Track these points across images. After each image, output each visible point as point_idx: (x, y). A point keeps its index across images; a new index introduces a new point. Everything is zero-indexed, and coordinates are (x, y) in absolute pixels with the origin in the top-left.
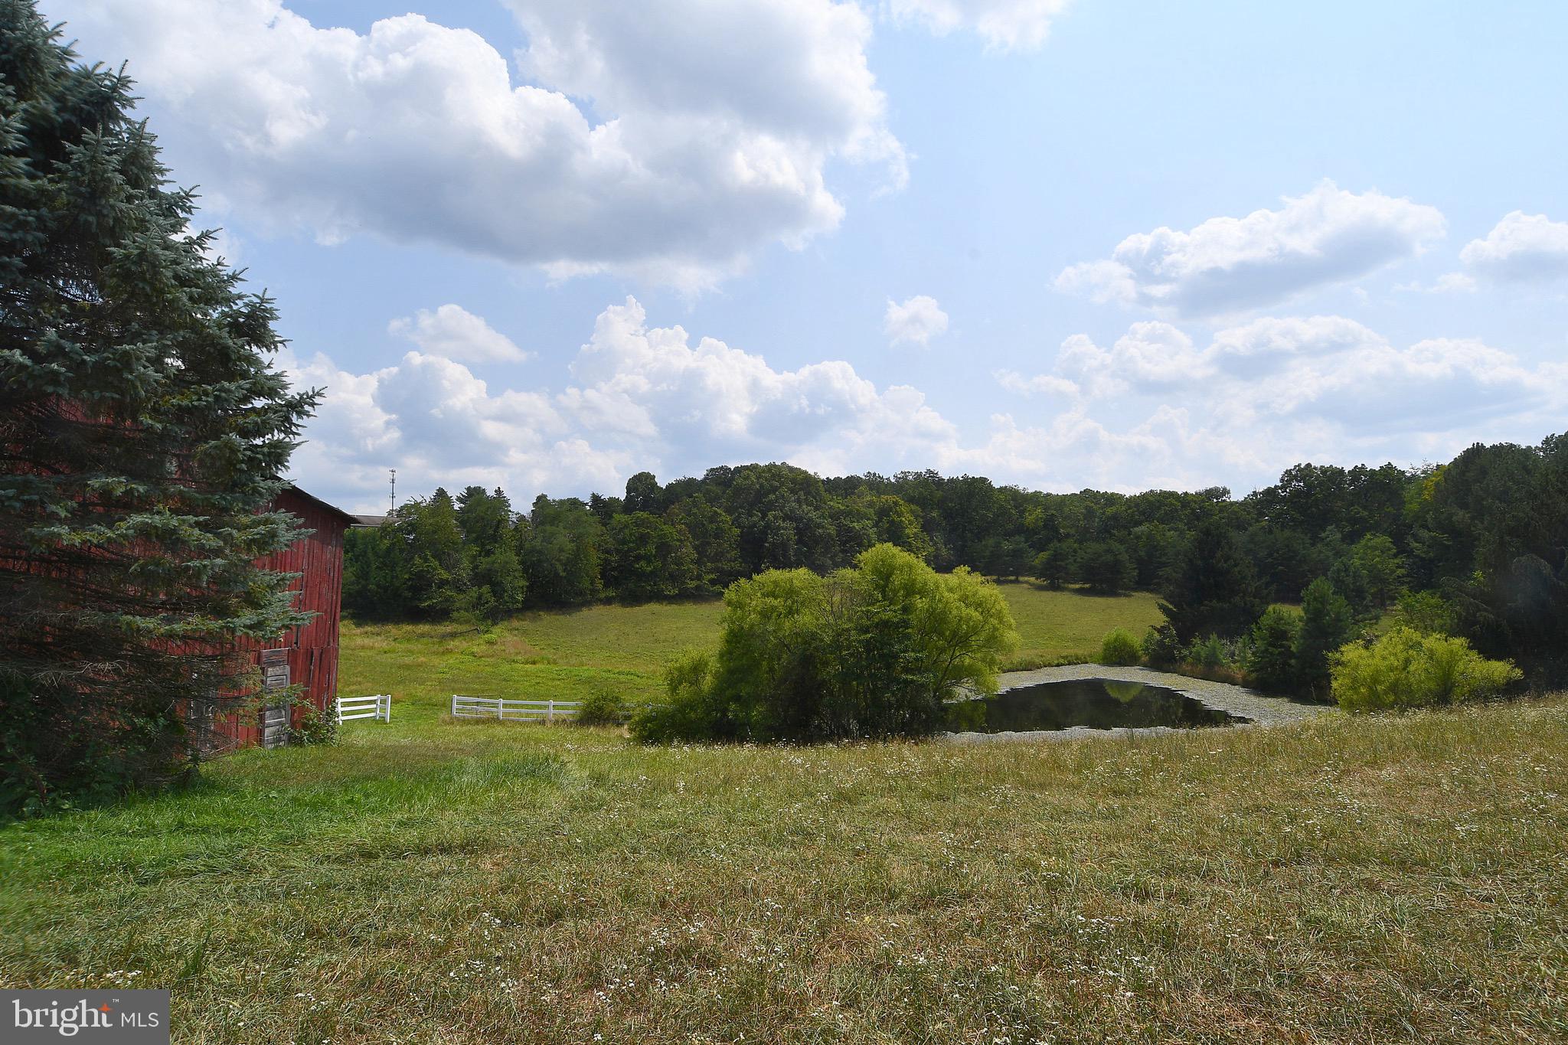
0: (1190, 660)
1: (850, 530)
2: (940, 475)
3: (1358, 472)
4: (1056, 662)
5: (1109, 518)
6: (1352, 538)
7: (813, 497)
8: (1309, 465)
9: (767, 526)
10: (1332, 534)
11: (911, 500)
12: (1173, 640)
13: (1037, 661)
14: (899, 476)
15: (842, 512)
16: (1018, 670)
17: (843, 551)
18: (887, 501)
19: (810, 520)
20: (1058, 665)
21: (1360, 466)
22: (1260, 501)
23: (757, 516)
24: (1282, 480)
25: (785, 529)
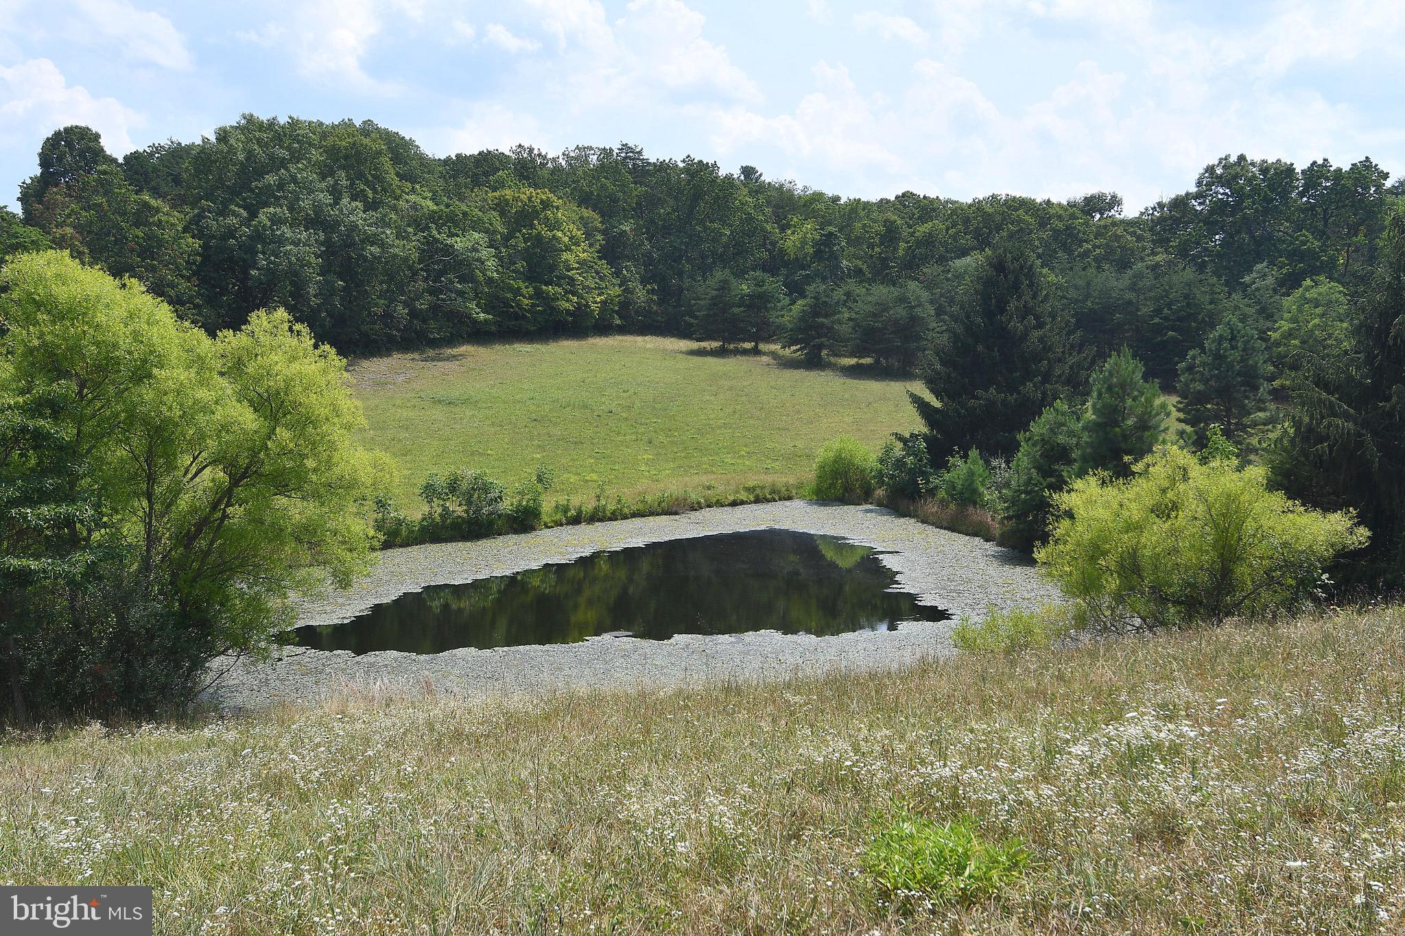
0: (942, 494)
1: (448, 250)
2: (645, 155)
3: (1317, 172)
4: (731, 498)
5: (919, 243)
6: (1290, 283)
7: (367, 183)
8: (1242, 158)
9: (258, 236)
10: (1262, 276)
11: (584, 200)
12: (921, 460)
13: (694, 497)
14: (572, 154)
15: (433, 217)
16: (652, 514)
17: (433, 292)
18: (530, 199)
19: (353, 227)
20: (734, 504)
21: (1320, 162)
22: (1161, 220)
23: (236, 215)
24: (1199, 184)
25: (296, 243)
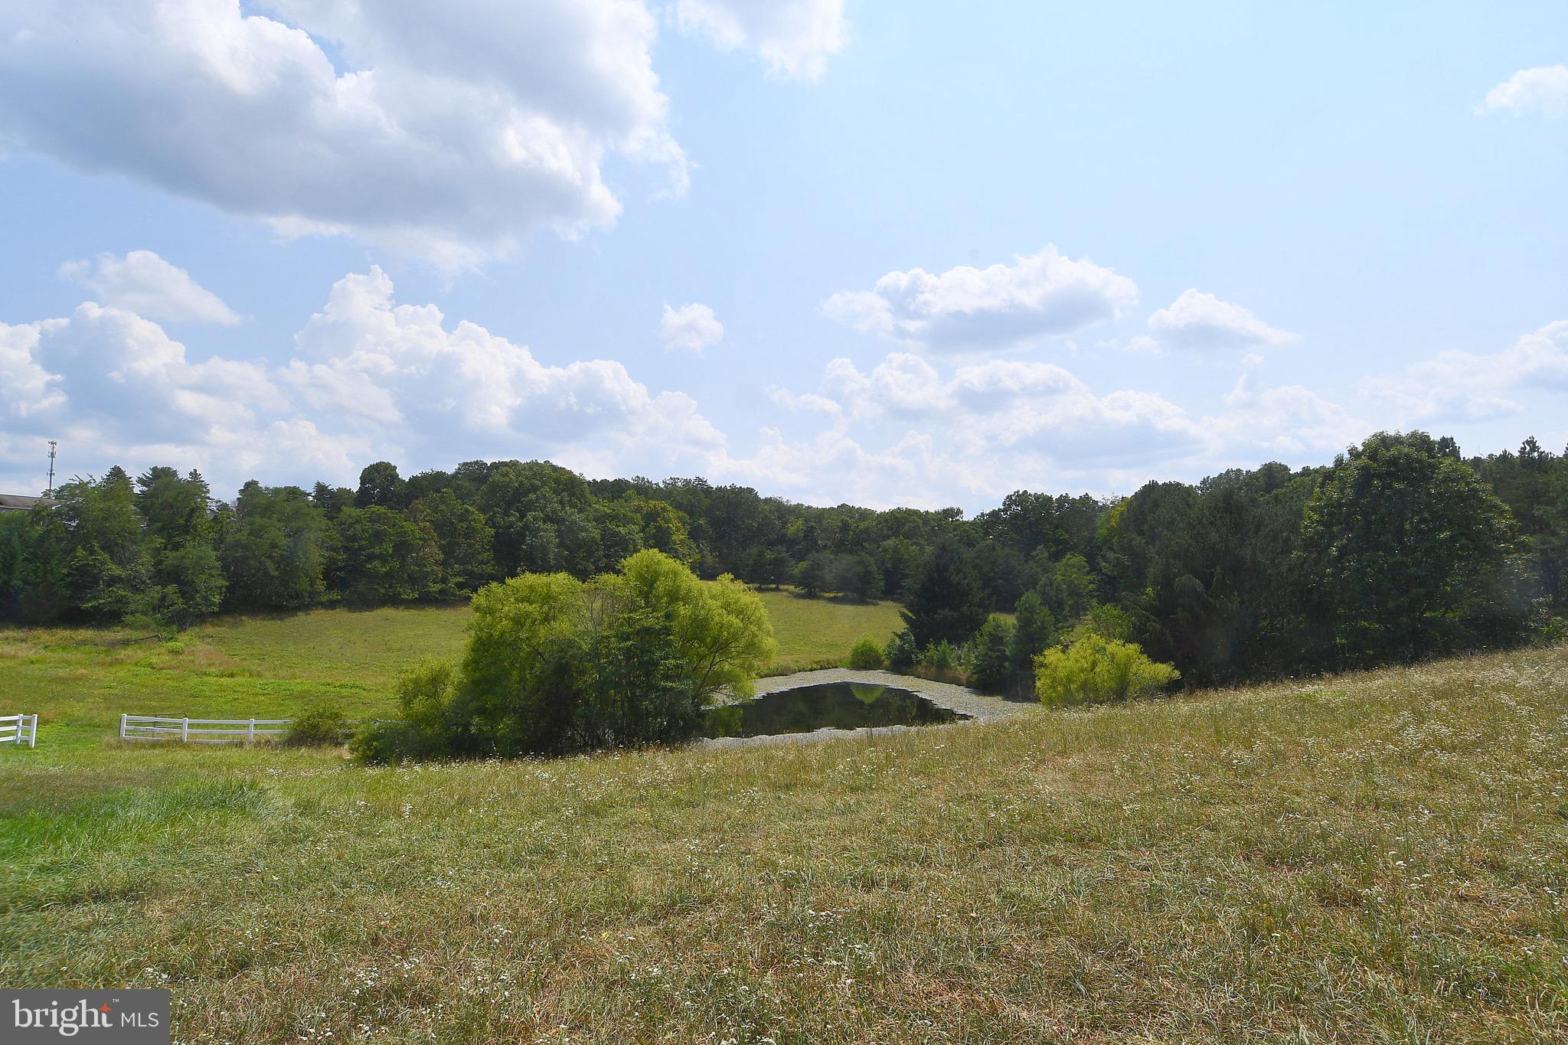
0: (924, 663)
1: (616, 534)
2: (709, 483)
3: (1063, 499)
4: (809, 667)
5: (861, 532)
6: (1056, 556)
7: (577, 498)
8: (1025, 492)
9: (526, 527)
10: (1041, 552)
11: (678, 506)
12: (912, 646)
13: (793, 666)
14: (668, 482)
15: (608, 516)
16: (775, 675)
17: (607, 556)
18: (655, 506)
19: (574, 522)
20: (811, 670)
21: (1064, 495)
22: (986, 522)
23: (514, 515)
24: (1004, 504)
25: (545, 531)
